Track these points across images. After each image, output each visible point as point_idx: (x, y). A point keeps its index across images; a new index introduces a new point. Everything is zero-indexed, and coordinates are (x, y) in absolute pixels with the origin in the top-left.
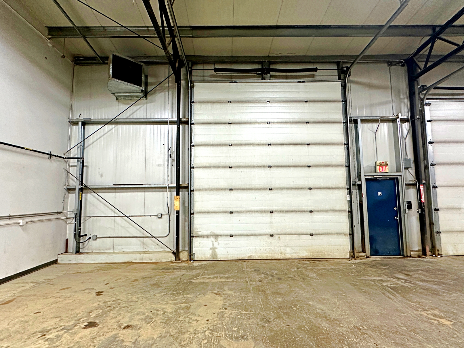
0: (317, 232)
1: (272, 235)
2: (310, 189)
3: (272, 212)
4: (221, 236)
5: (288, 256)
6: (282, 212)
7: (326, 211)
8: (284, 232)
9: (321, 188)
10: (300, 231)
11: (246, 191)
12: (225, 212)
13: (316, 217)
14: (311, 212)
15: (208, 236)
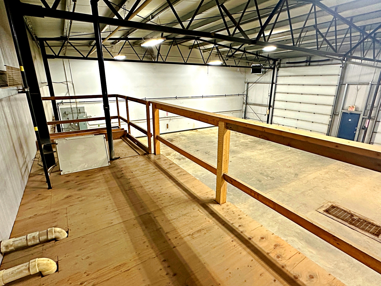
0: (313, 130)
1: (296, 128)
2: (314, 113)
3: (298, 120)
4: (280, 124)
6: (302, 120)
7: (319, 123)
8: (301, 128)
9: (319, 114)
10: (307, 129)
11: (290, 111)
12: (283, 117)
13: (314, 124)
14: (313, 122)
15: (276, 124)
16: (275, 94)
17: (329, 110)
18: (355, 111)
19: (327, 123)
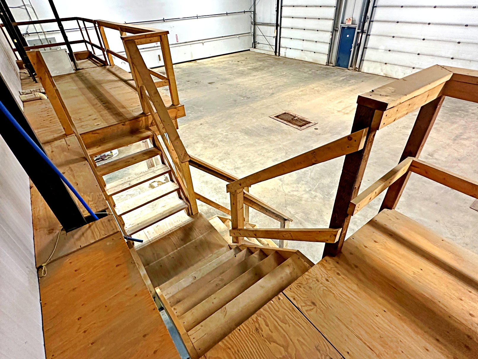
0: (317, 52)
1: (302, 50)
2: (318, 31)
3: (303, 40)
4: (288, 48)
5: (306, 60)
6: (307, 40)
7: (321, 42)
8: (306, 50)
9: (321, 31)
11: (296, 30)
12: (290, 38)
13: (318, 44)
14: (316, 42)
15: (284, 48)
16: (281, 8)
17: (329, 25)
18: (352, 24)
19: (328, 42)
